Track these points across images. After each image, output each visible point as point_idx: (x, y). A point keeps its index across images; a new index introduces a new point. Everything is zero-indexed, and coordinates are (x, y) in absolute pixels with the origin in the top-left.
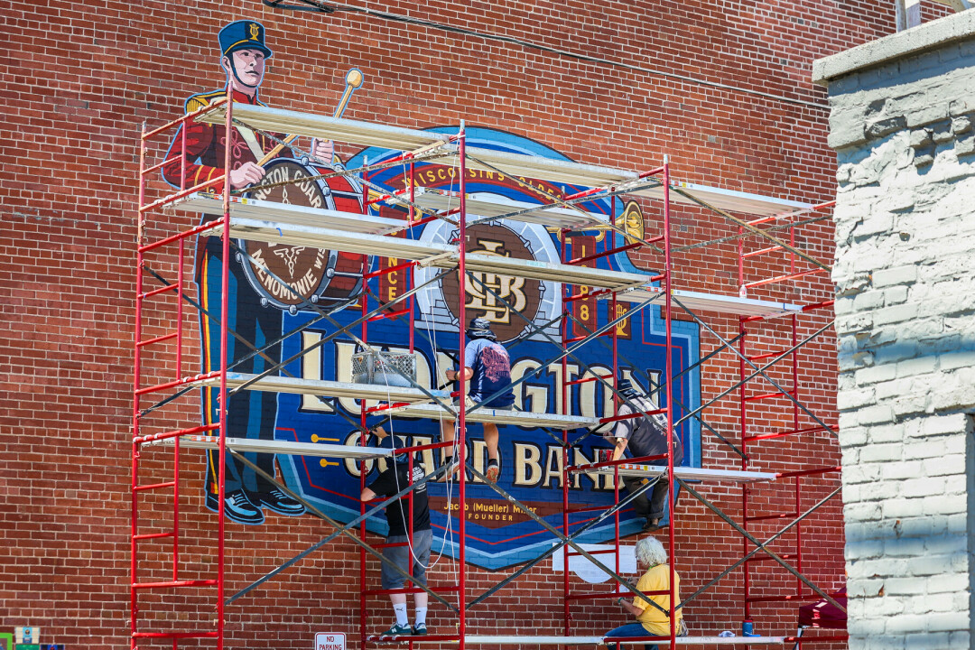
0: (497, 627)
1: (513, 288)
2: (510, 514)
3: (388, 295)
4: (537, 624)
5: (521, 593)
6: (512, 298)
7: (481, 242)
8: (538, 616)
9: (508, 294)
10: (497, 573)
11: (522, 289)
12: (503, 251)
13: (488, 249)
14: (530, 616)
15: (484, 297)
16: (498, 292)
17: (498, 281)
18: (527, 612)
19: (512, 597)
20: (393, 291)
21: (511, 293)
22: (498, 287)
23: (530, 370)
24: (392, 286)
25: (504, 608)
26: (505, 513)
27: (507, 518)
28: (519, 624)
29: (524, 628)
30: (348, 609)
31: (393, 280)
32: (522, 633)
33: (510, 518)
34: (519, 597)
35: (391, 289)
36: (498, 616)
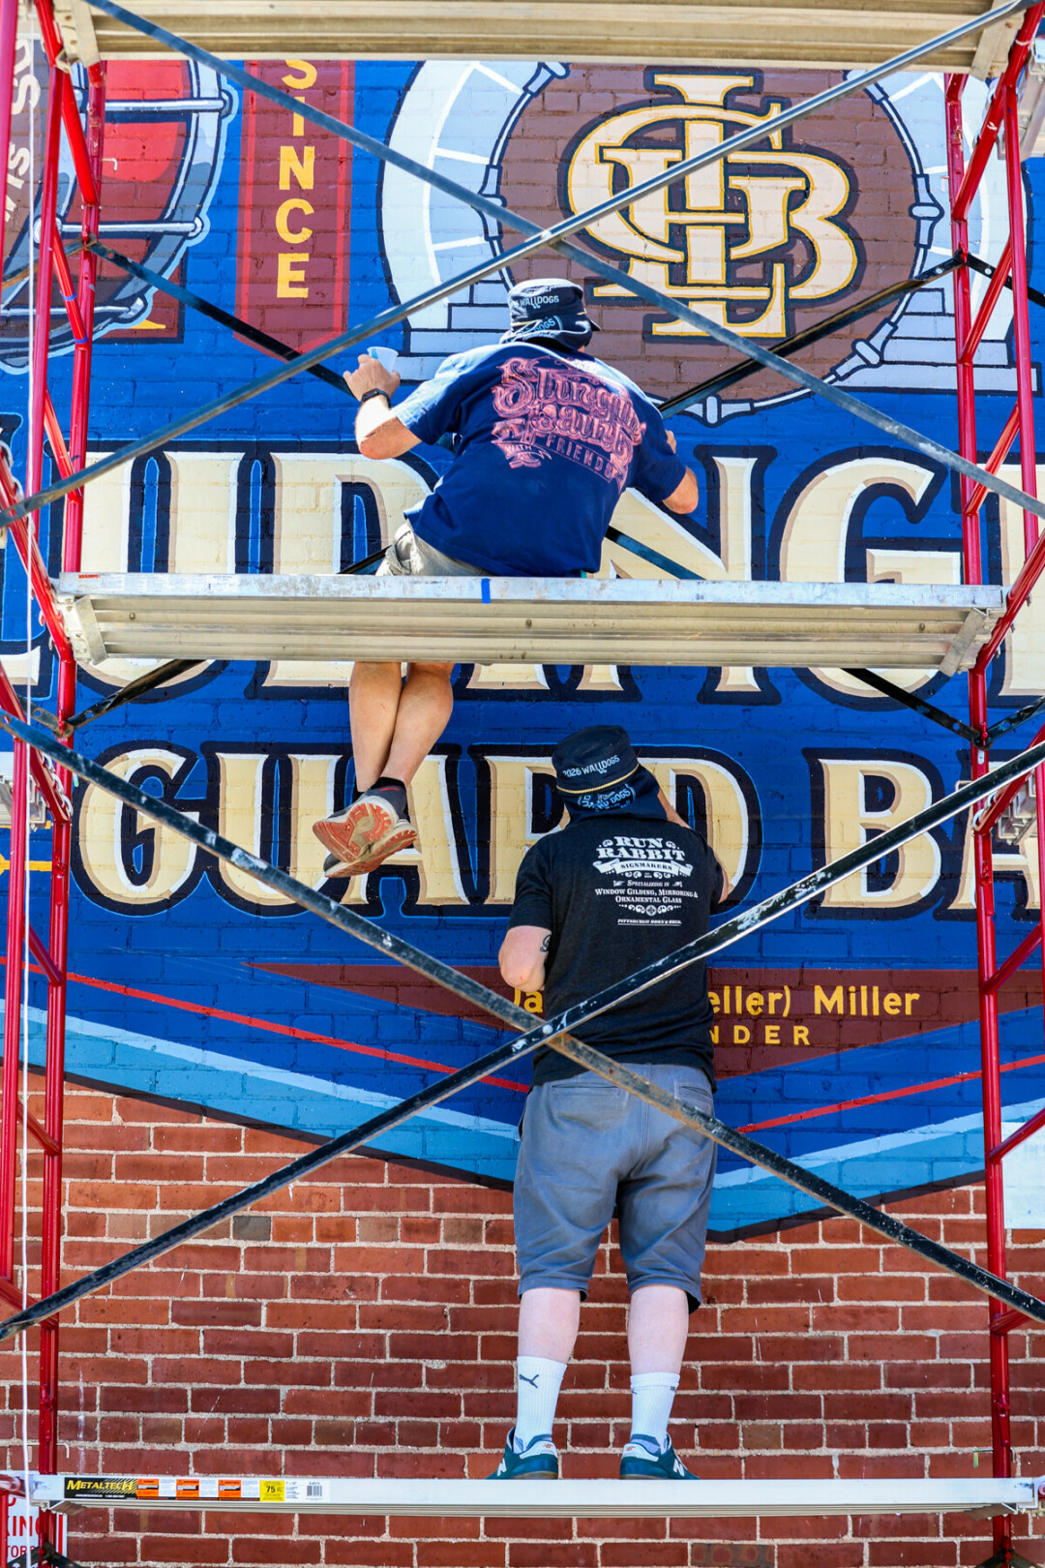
0: (741, 1452)
1: (800, 219)
2: (797, 1018)
3: (273, 281)
4: (922, 1436)
5: (854, 1318)
6: (799, 253)
7: (661, 79)
8: (927, 1406)
9: (780, 237)
10: (740, 1246)
11: (840, 220)
12: (755, 101)
13: (690, 97)
14: (901, 1407)
15: (677, 256)
16: (737, 235)
17: (736, 201)
18: (884, 1390)
19: (811, 1333)
20: (295, 266)
21: (795, 234)
22: (739, 218)
23: (876, 493)
24: (292, 248)
25: (777, 1378)
26: (776, 1018)
27: (786, 1035)
28: (840, 1438)
29: (868, 1452)
30: (81, 1385)
31: (294, 229)
32: (853, 1469)
33: (801, 1034)
34: (845, 1335)
35: (284, 260)
36: (746, 1408)
